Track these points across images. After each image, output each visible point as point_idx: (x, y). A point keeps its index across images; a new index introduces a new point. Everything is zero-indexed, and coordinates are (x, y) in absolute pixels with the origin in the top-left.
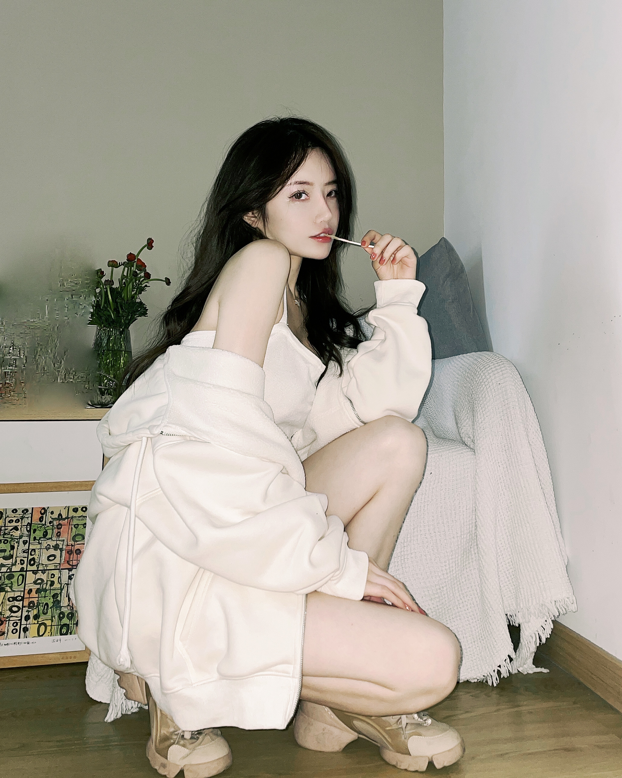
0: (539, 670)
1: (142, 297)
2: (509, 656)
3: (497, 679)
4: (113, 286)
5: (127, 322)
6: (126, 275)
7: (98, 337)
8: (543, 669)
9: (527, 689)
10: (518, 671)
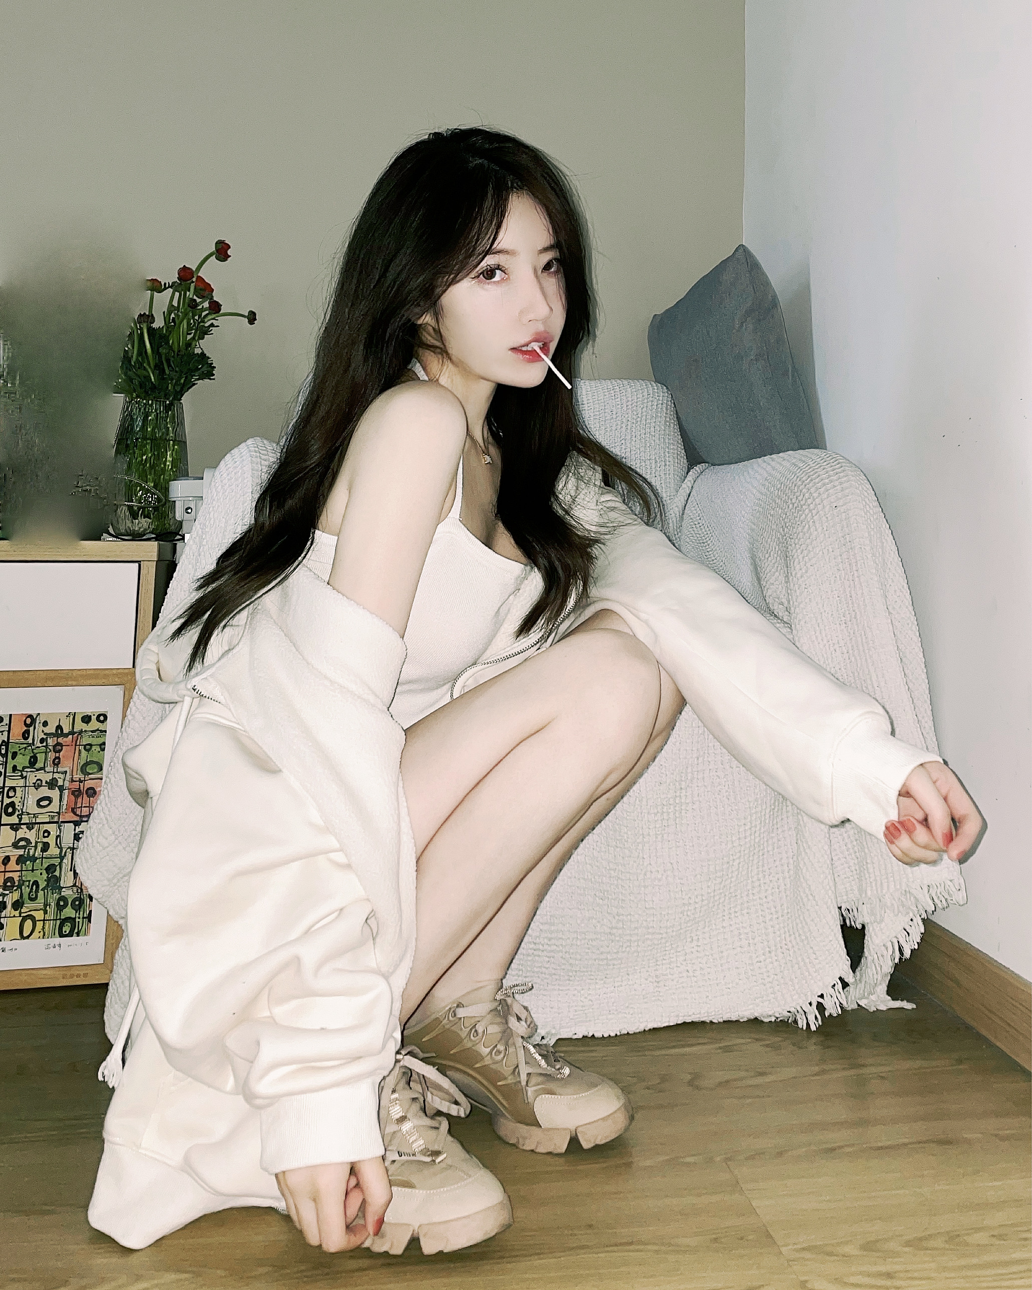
0: (898, 1004)
1: (205, 345)
2: (840, 978)
3: (816, 1018)
4: (155, 325)
5: (178, 388)
6: (176, 305)
7: (127, 415)
8: (905, 1002)
9: (875, 1037)
10: (859, 1005)
